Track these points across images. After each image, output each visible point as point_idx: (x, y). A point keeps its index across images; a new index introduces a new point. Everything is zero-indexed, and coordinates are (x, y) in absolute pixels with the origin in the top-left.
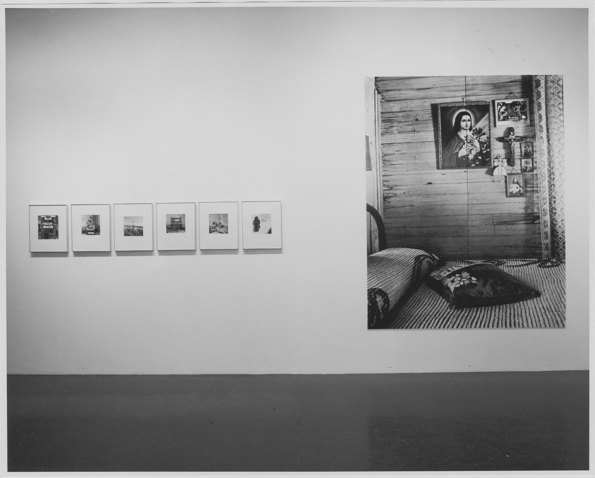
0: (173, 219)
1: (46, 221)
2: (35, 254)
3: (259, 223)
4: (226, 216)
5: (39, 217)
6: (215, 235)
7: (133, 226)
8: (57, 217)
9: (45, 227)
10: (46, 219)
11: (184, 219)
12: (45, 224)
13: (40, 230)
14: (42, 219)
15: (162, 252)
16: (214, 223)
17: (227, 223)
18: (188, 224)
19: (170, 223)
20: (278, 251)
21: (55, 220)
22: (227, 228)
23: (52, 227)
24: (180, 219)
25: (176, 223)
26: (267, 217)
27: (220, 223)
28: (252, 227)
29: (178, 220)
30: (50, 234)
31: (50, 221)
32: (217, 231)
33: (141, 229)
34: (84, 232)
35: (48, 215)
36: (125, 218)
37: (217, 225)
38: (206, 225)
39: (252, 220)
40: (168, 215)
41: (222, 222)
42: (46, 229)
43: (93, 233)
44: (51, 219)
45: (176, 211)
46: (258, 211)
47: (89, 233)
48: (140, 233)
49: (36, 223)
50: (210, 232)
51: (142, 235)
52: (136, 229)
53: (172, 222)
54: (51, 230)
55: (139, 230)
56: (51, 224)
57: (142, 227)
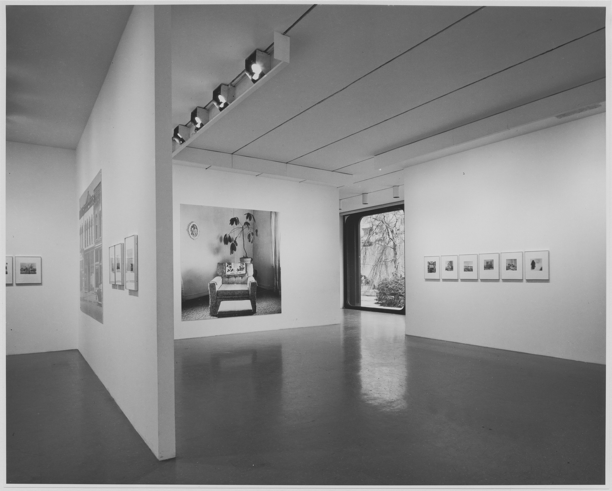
0: (487, 262)
1: (431, 264)
2: (427, 280)
3: (535, 264)
4: (515, 260)
5: (428, 262)
6: (509, 271)
7: (468, 266)
8: (435, 262)
9: (430, 267)
10: (431, 263)
11: (493, 262)
12: (431, 265)
13: (428, 268)
14: (429, 263)
15: (483, 280)
16: (509, 264)
17: (516, 264)
18: (495, 265)
19: (486, 265)
20: (547, 281)
21: (434, 264)
22: (516, 267)
23: (433, 267)
24: (491, 262)
25: (489, 265)
26: (539, 260)
27: (513, 264)
28: (530, 266)
29: (490, 263)
30: (433, 270)
31: (432, 264)
32: (510, 269)
33: (472, 268)
34: (447, 269)
35: (432, 261)
36: (465, 262)
37: (511, 265)
38: (504, 265)
39: (530, 263)
40: (485, 260)
41: (513, 263)
42: (431, 268)
43: (450, 270)
44: (433, 263)
45: (489, 258)
46: (534, 257)
47: (449, 270)
48: (471, 270)
49: (427, 265)
50: (507, 270)
51: (472, 271)
52: (469, 268)
53: (487, 264)
54: (433, 269)
55: (471, 268)
56: (433, 265)
57: (472, 267)
